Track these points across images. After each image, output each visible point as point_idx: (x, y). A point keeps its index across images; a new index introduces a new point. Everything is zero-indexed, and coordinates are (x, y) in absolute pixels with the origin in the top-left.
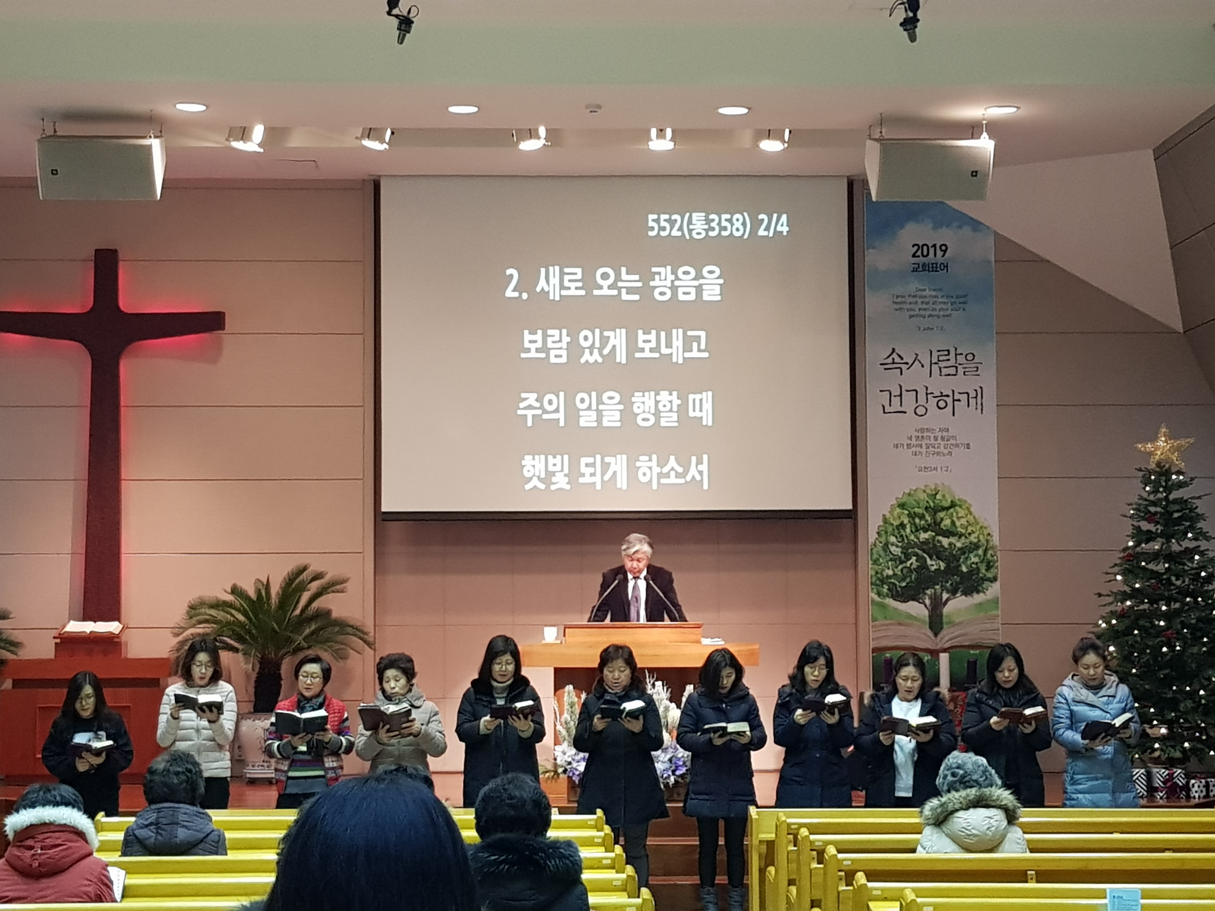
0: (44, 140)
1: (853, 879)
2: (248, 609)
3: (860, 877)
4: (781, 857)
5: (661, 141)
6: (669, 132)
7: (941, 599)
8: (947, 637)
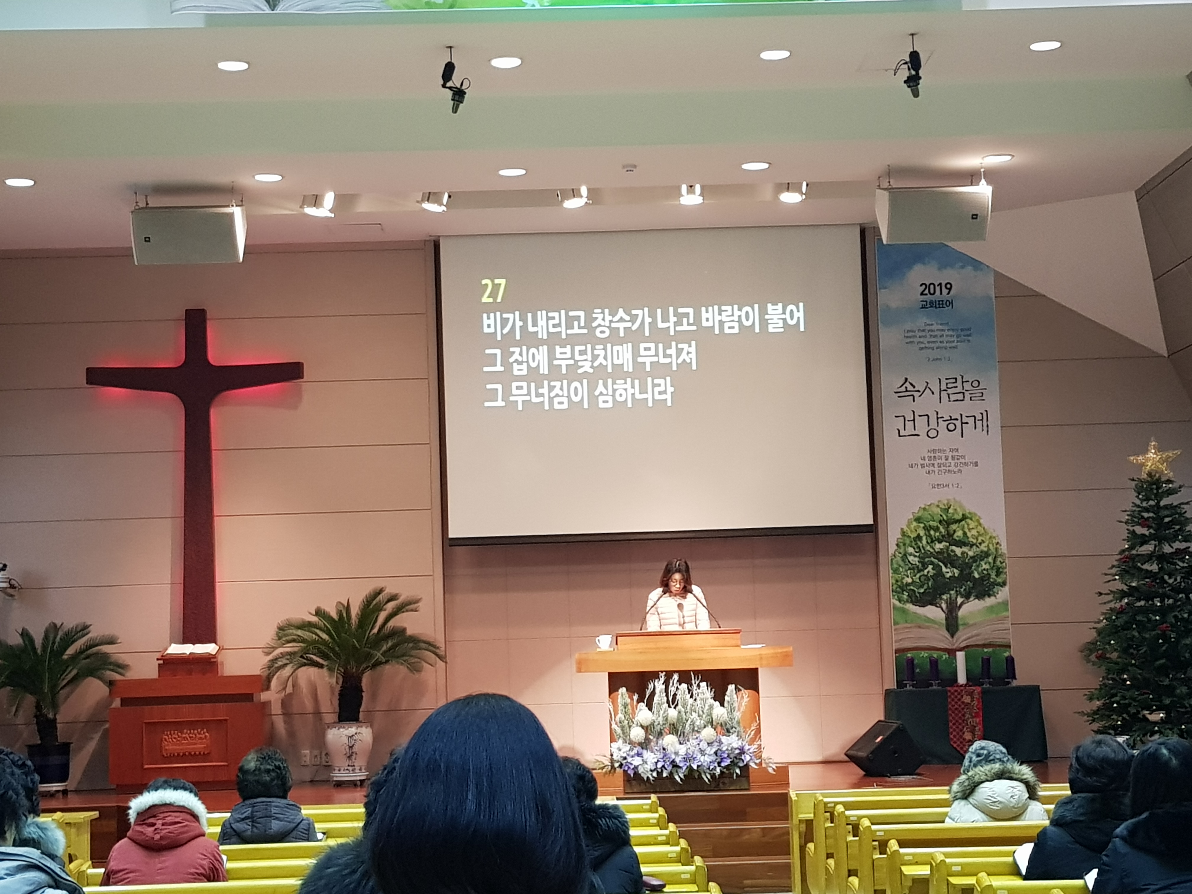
0: (137, 211)
1: (886, 846)
2: (331, 629)
3: (893, 845)
4: (819, 834)
5: (691, 196)
6: (698, 188)
7: (957, 603)
8: (963, 637)
